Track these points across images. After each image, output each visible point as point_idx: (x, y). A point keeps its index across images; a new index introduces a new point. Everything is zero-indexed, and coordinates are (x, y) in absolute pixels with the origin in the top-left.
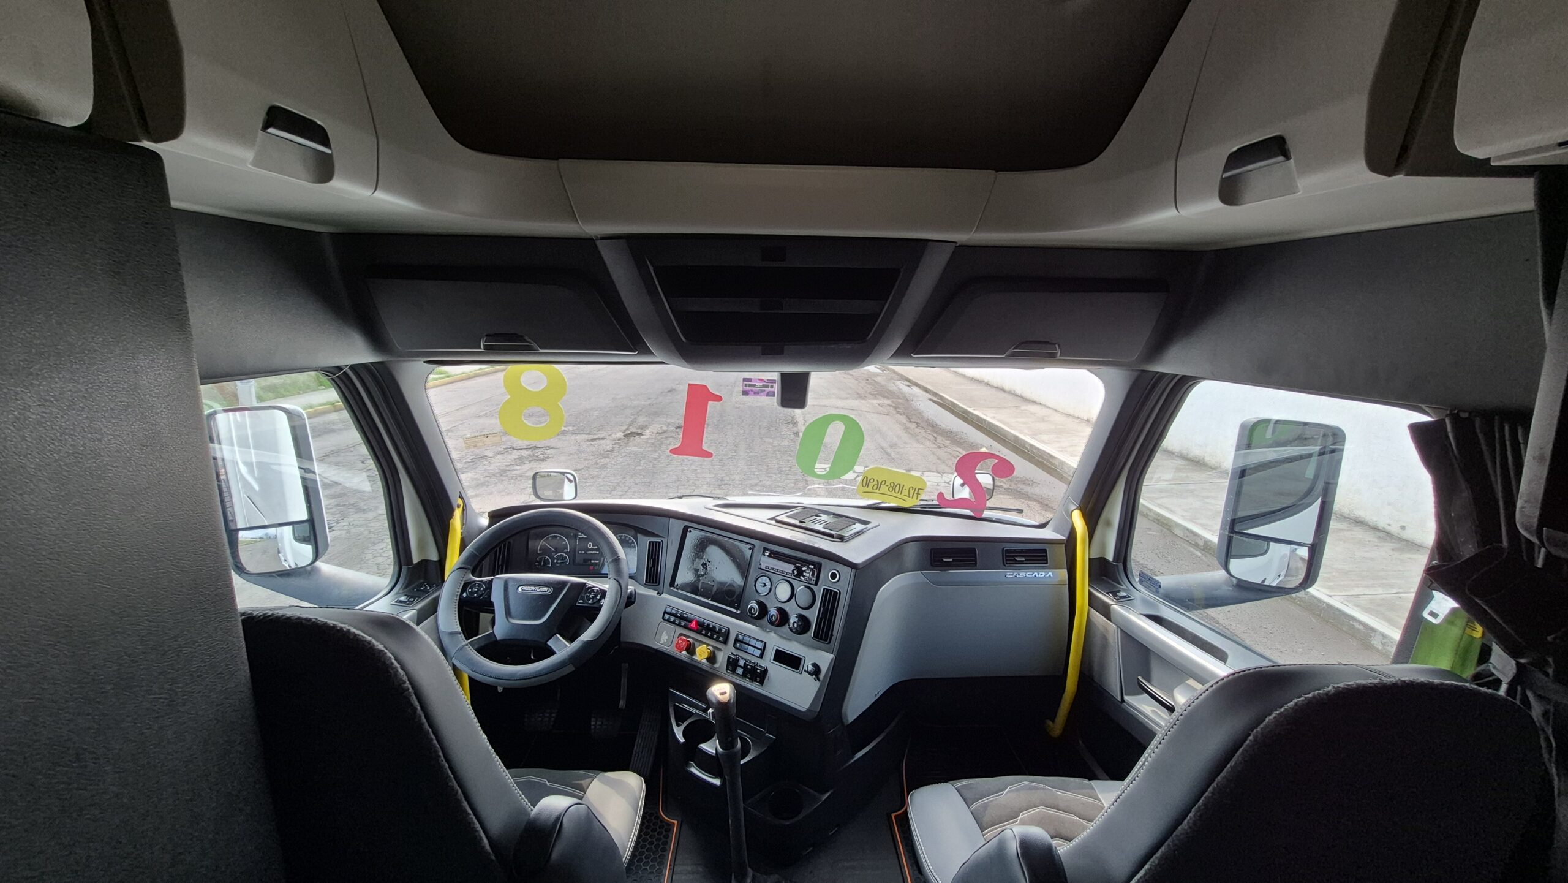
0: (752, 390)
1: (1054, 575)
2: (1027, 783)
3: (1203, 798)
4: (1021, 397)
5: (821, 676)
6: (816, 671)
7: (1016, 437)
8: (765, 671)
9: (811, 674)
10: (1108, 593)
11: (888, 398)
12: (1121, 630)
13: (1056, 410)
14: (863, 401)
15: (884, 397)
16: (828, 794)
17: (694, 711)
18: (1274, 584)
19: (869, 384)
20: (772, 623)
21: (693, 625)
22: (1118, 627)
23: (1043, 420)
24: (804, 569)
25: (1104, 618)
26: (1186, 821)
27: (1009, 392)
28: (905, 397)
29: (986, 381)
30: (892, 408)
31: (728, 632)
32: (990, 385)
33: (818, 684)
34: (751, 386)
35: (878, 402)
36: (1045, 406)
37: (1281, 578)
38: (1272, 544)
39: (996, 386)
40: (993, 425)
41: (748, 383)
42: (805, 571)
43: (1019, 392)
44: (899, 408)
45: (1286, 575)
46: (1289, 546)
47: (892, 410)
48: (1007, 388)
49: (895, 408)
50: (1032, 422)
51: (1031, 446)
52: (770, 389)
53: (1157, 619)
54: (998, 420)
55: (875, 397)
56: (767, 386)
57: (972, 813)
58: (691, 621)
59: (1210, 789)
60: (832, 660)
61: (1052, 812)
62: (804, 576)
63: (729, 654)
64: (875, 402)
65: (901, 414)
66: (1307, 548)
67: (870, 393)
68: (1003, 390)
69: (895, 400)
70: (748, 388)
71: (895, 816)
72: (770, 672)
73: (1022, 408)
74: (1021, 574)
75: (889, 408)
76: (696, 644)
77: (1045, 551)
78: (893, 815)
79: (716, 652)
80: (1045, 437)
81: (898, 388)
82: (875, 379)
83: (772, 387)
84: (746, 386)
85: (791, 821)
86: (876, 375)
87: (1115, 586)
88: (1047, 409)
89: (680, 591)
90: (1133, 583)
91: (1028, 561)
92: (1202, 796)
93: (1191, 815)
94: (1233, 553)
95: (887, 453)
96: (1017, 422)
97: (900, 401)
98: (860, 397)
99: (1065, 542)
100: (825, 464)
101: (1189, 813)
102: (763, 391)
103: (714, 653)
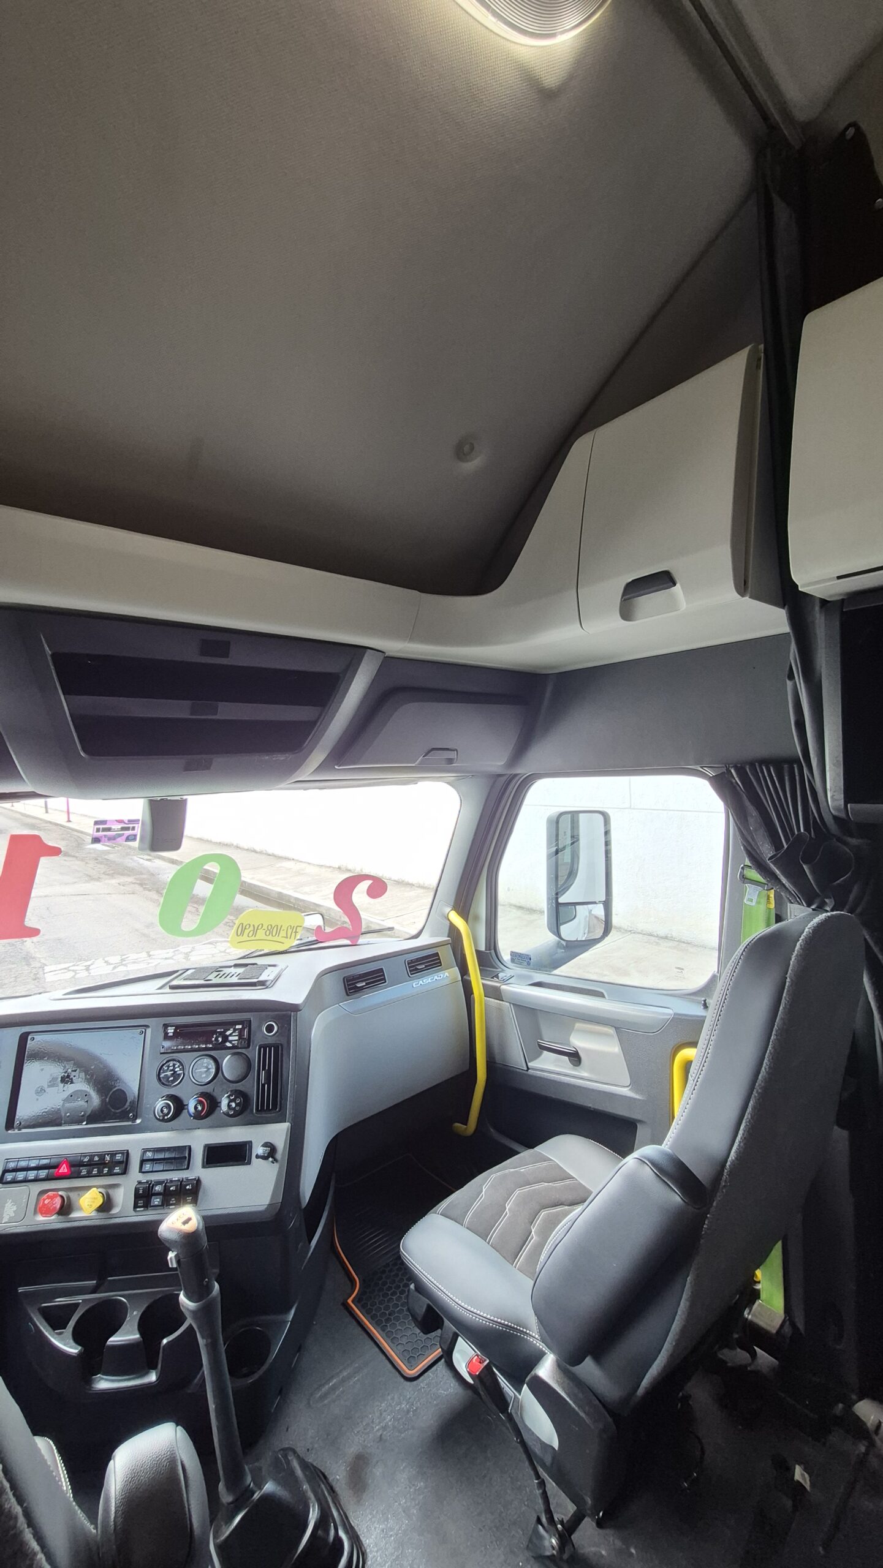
0: (105, 836)
1: (448, 975)
2: (494, 1176)
3: (771, 1043)
4: (274, 855)
5: (279, 1156)
6: (271, 1152)
7: (280, 893)
8: (198, 1182)
9: (265, 1158)
10: (493, 978)
11: (129, 875)
12: (513, 1004)
13: (309, 864)
14: (97, 883)
15: (123, 875)
16: (293, 1312)
17: (79, 1299)
18: (584, 939)
19: (101, 863)
20: (198, 1116)
21: (64, 1169)
22: (510, 1003)
23: (299, 873)
24: (228, 1033)
25: (496, 1001)
26: (763, 1069)
27: (261, 853)
28: (149, 871)
29: (235, 844)
30: (137, 886)
31: (127, 1154)
32: (240, 848)
33: (276, 1166)
34: (104, 830)
35: (118, 881)
36: (297, 860)
37: (586, 935)
38: (577, 907)
39: (246, 848)
40: (255, 885)
41: (101, 827)
42: (231, 1035)
43: (270, 852)
44: (146, 884)
45: (589, 932)
46: (585, 906)
47: (138, 888)
48: (258, 849)
49: (141, 885)
50: (291, 877)
51: (297, 899)
52: (130, 832)
53: (539, 984)
54: (258, 880)
55: (112, 876)
56: (127, 829)
57: (467, 1228)
58: (57, 1166)
59: (774, 1032)
60: (288, 1129)
61: (527, 1189)
62: (230, 1042)
63: (135, 1184)
64: (114, 881)
65: (150, 890)
66: (602, 905)
67: (104, 873)
68: (255, 851)
69: (138, 876)
70: (101, 833)
71: (353, 1301)
72: (204, 1181)
73: (277, 866)
74: (424, 981)
75: (132, 886)
76: (73, 1195)
77: (437, 954)
78: (350, 1301)
79: (111, 1192)
80: (307, 889)
81: (138, 863)
82: (106, 857)
83: (133, 828)
84: (98, 830)
85: (256, 1376)
86: (108, 853)
87: (493, 971)
88: (301, 863)
89: (24, 1131)
90: (505, 964)
91: (428, 968)
92: (769, 1042)
93: (766, 1061)
94: (561, 922)
95: (144, 935)
96: (277, 879)
97: (145, 876)
98: (91, 878)
99: (451, 942)
100: (65, 963)
101: (763, 1060)
102: (120, 836)
103: (108, 1195)
